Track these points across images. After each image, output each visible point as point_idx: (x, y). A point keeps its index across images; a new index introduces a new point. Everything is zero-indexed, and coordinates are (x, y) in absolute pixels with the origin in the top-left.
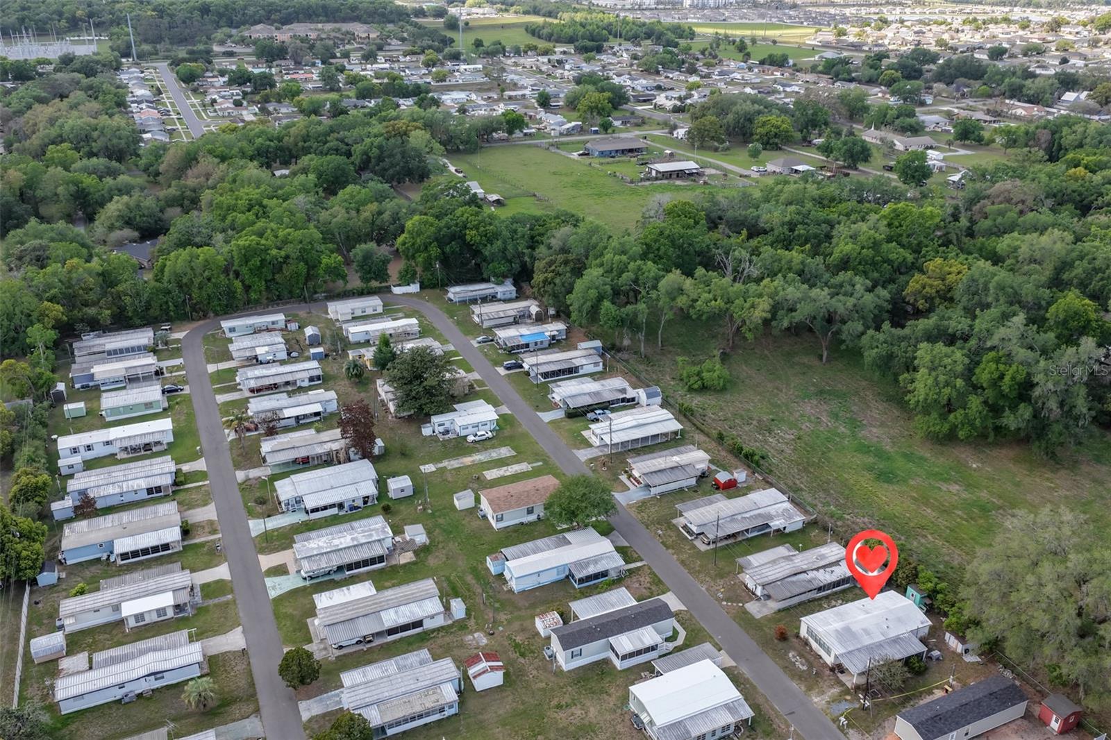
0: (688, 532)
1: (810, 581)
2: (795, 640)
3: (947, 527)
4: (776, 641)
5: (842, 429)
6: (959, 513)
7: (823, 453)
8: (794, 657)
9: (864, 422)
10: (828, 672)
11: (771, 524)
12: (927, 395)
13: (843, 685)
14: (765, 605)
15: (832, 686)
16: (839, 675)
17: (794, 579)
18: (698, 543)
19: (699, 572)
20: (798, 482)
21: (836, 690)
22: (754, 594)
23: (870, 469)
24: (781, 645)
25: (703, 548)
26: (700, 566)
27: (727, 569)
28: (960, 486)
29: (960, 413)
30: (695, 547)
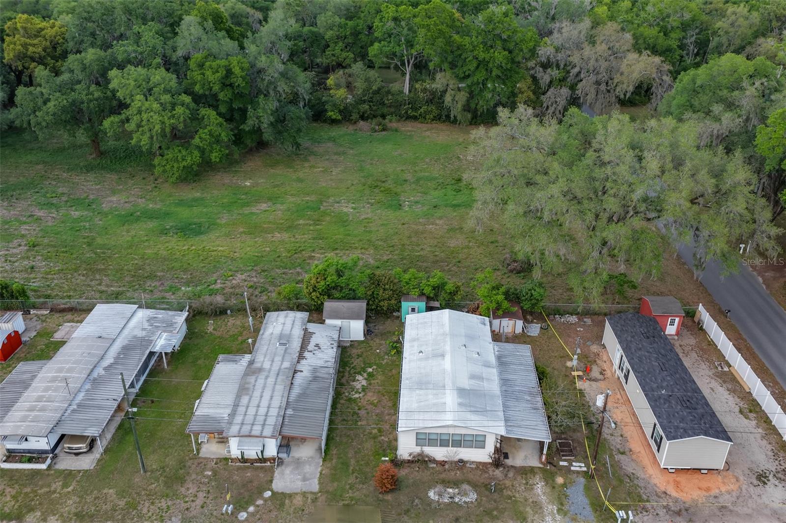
0: (30, 460)
1: (315, 378)
2: (402, 473)
3: (314, 239)
4: (389, 497)
5: (76, 214)
6: (301, 222)
7: (89, 244)
8: (440, 495)
9: (92, 197)
10: (498, 473)
11: (157, 349)
12: (163, 123)
13: (532, 470)
14: (298, 463)
15: (530, 488)
16: (509, 462)
17: (296, 391)
18: (66, 463)
19: (132, 506)
20: (103, 288)
21: (540, 488)
22: (263, 460)
23: (164, 232)
24: (402, 497)
25: (87, 463)
26: (121, 494)
27: (171, 461)
28: (265, 203)
29: (203, 133)
30: (68, 475)
